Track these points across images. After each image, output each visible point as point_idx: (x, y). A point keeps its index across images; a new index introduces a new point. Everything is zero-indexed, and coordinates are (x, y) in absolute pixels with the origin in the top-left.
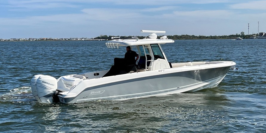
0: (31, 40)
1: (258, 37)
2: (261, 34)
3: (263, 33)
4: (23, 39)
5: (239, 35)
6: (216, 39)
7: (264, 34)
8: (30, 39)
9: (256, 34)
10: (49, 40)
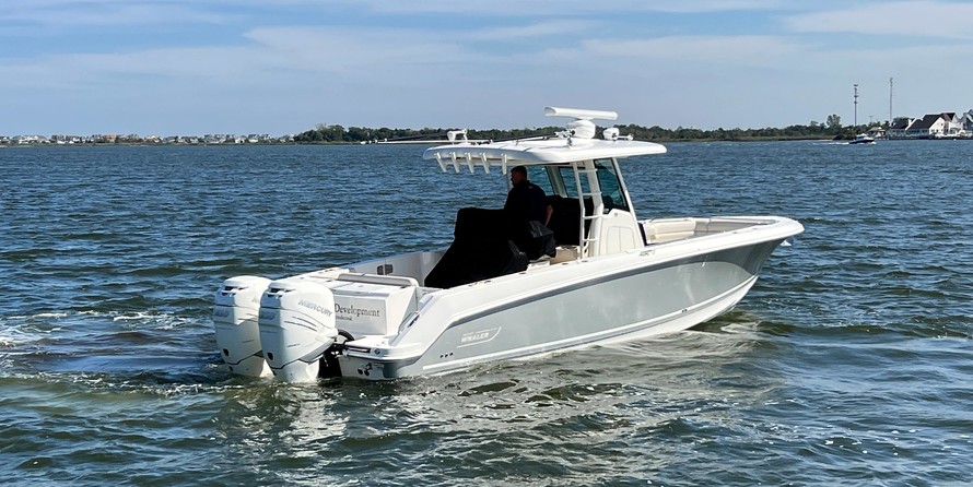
0: (60, 142)
1: (889, 133)
2: (902, 123)
3: (907, 119)
4: (29, 139)
5: (822, 127)
6: (737, 140)
7: (910, 124)
8: (55, 137)
9: (882, 123)
10: (127, 141)
